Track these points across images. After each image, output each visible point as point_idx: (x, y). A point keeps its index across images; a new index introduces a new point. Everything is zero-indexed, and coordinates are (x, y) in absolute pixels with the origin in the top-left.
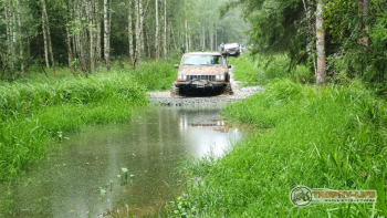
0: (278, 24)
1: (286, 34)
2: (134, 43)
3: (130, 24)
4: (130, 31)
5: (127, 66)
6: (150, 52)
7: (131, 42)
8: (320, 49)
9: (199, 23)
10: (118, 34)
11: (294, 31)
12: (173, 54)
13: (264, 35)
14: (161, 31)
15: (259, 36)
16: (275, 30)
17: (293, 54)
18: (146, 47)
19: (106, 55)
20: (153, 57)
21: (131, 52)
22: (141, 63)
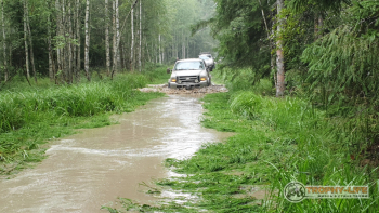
0: (244, 42)
1: (251, 51)
2: (111, 55)
3: (107, 38)
4: (107, 44)
5: (105, 77)
6: (125, 64)
7: (108, 54)
8: (280, 65)
9: (172, 37)
10: (95, 47)
11: (257, 49)
12: (146, 66)
13: (230, 52)
14: (137, 44)
15: (226, 52)
16: (240, 47)
17: (256, 69)
18: (122, 60)
19: (87, 67)
20: (128, 69)
21: (108, 64)
22: (118, 75)
